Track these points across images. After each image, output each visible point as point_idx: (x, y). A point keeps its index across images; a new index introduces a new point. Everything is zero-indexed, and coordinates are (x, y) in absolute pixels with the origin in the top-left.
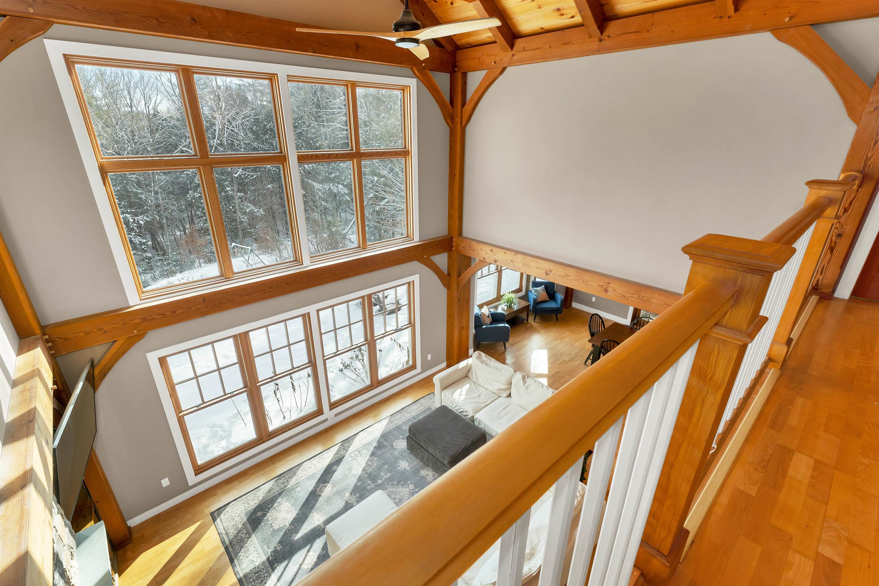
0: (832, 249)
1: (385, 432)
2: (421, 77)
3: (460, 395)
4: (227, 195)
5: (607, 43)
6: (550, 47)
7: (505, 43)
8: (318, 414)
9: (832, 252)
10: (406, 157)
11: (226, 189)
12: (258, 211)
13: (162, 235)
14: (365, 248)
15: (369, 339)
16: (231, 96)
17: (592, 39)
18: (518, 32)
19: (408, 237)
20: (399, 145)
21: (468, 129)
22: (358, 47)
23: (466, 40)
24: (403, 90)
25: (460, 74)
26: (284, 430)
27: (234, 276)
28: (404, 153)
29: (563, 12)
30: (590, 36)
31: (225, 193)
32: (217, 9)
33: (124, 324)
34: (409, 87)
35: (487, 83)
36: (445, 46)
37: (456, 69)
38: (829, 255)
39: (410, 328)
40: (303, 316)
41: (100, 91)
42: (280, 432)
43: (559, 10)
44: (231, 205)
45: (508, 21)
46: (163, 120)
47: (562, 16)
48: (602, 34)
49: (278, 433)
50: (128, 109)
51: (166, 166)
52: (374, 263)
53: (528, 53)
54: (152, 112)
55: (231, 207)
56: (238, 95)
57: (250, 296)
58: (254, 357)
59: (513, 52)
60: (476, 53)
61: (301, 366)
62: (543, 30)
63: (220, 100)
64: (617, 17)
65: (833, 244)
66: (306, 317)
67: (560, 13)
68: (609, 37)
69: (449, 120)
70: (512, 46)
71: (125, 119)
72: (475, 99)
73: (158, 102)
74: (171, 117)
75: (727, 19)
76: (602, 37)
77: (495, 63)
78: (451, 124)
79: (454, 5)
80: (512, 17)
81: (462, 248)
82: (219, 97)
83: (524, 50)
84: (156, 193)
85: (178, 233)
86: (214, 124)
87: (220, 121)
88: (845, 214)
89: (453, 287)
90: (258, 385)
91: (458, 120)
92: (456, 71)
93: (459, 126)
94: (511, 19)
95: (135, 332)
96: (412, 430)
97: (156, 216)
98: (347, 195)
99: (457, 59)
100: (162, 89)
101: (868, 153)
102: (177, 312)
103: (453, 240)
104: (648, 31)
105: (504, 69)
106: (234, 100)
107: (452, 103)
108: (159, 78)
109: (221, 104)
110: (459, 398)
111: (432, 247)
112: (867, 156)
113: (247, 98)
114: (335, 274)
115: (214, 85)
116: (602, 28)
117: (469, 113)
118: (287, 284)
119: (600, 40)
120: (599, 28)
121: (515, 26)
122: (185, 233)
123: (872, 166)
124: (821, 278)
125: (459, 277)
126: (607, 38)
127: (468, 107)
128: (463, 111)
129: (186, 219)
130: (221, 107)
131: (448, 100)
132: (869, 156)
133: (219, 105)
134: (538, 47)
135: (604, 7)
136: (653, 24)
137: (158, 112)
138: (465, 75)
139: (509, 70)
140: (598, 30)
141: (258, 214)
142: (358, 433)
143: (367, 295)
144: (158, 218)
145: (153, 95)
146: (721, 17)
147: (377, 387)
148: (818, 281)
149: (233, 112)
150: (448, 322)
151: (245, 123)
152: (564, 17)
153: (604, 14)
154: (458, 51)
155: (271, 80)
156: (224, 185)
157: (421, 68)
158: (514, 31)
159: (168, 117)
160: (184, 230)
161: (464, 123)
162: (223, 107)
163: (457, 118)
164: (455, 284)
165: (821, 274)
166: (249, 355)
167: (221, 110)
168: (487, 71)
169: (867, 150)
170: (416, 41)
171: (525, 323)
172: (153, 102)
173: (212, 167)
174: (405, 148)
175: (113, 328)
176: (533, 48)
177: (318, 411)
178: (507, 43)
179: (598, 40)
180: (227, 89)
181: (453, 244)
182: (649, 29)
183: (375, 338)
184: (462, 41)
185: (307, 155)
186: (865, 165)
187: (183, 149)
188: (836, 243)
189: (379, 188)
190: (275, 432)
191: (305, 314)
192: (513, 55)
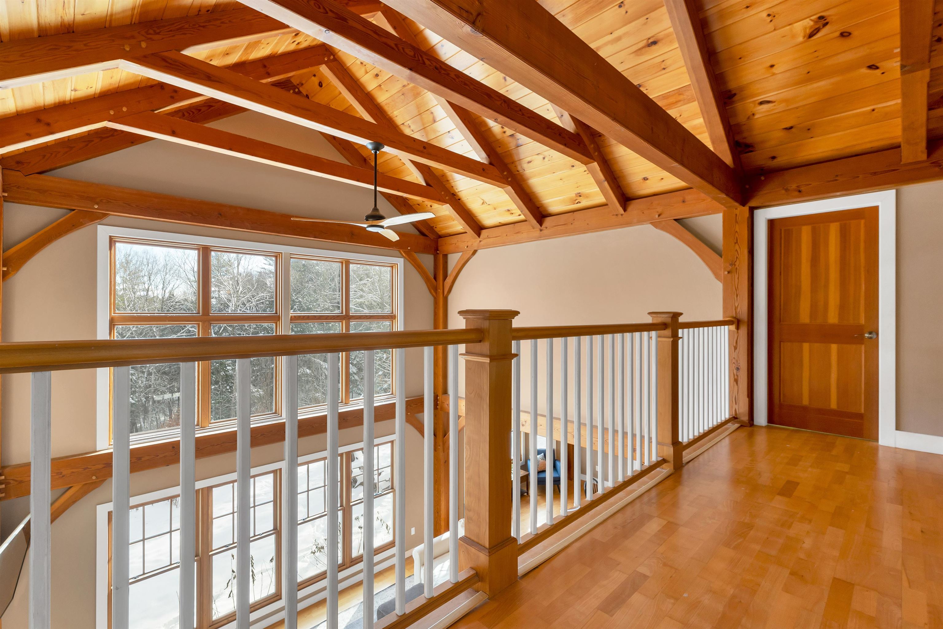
0: (736, 381)
1: (351, 623)
2: (407, 258)
3: (441, 570)
4: (226, 375)
5: (545, 232)
6: (507, 235)
7: (473, 233)
8: (275, 599)
9: (737, 383)
10: (392, 321)
11: (226, 368)
12: (257, 391)
13: (144, 419)
14: (347, 403)
15: (344, 506)
16: (250, 281)
17: (535, 230)
18: (483, 226)
19: (392, 394)
20: (387, 311)
21: (450, 297)
22: (353, 234)
23: (446, 231)
24: (392, 267)
25: (441, 255)
26: (230, 619)
27: (210, 425)
28: (391, 317)
29: (513, 212)
30: (534, 228)
31: (224, 372)
32: (241, 208)
33: (85, 469)
34: (397, 264)
35: (462, 262)
36: (429, 236)
37: (438, 252)
38: (736, 386)
39: (392, 494)
40: (274, 472)
41: (121, 277)
42: (225, 622)
43: (509, 210)
44: (228, 385)
45: (474, 218)
46: (176, 303)
47: (512, 215)
48: (541, 227)
49: (222, 623)
50: (143, 293)
51: (169, 321)
52: (355, 417)
53: (491, 240)
54: (167, 295)
55: (228, 387)
56: (258, 281)
57: (221, 446)
58: (212, 519)
59: (480, 239)
60: (453, 240)
61: (263, 533)
62: (501, 224)
63: (238, 284)
64: (550, 215)
65: (736, 377)
66: (277, 473)
67: (510, 213)
68: (546, 228)
69: (433, 291)
70: (479, 235)
71: (138, 302)
72: (454, 274)
73: (176, 286)
74: (186, 300)
75: (621, 216)
76: (542, 228)
77: (467, 247)
78: (434, 294)
79: (432, 207)
80: (477, 215)
81: (446, 405)
82: (237, 282)
83: (488, 237)
84: (150, 374)
85: (162, 419)
86: (228, 306)
87: (234, 303)
88: (736, 351)
89: (439, 447)
90: (210, 554)
91: (440, 291)
92: (438, 254)
93: (441, 296)
94: (476, 217)
95: (94, 478)
96: (380, 612)
97: (142, 398)
98: (355, 374)
99: (439, 245)
100: (183, 275)
101: (735, 304)
102: (142, 459)
103: (438, 398)
104: (572, 224)
105: (475, 252)
106: (253, 285)
107: (435, 278)
108: (183, 266)
109: (238, 288)
110: (439, 574)
111: (416, 405)
112: (735, 306)
113: (266, 284)
114: (313, 427)
115: (236, 271)
116: (541, 223)
117: (449, 285)
118: (261, 435)
119: (541, 230)
120: (538, 222)
121: (480, 222)
122: (171, 418)
123: (740, 312)
124: (737, 407)
125: (444, 437)
126: (545, 229)
127: (449, 280)
128: (445, 284)
129: (176, 402)
130: (238, 291)
131: (432, 276)
132: (736, 305)
133: (236, 289)
134: (498, 235)
135: (540, 209)
136: (574, 220)
137: (173, 295)
138: (445, 256)
139: (479, 252)
140: (538, 224)
141: (256, 394)
142: (319, 625)
143: (346, 453)
144: (144, 399)
145: (172, 280)
146: (616, 215)
147: (350, 567)
148: (736, 410)
149: (250, 294)
150: (434, 489)
151: (259, 306)
152: (514, 215)
153: (540, 213)
154: (440, 239)
155: (276, 257)
156: (225, 364)
157: (407, 250)
158: (480, 225)
159: (182, 300)
160: (171, 414)
161: (446, 293)
162: (240, 290)
163: (440, 290)
164: (441, 444)
165: (736, 404)
166: (208, 515)
167: (238, 293)
168: (462, 253)
169: (734, 301)
170: (382, 227)
171: (525, 495)
172: (171, 286)
173: (211, 324)
174: (392, 313)
175: (73, 472)
176: (494, 236)
177: (275, 595)
178: (475, 233)
179: (539, 230)
180: (246, 275)
181: (438, 402)
182: (572, 222)
183: (351, 504)
184: (442, 232)
185: (300, 316)
186: (736, 312)
187: (191, 329)
188: (737, 376)
189: (386, 364)
190: (219, 621)
191: (276, 470)
192: (480, 241)
